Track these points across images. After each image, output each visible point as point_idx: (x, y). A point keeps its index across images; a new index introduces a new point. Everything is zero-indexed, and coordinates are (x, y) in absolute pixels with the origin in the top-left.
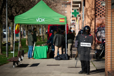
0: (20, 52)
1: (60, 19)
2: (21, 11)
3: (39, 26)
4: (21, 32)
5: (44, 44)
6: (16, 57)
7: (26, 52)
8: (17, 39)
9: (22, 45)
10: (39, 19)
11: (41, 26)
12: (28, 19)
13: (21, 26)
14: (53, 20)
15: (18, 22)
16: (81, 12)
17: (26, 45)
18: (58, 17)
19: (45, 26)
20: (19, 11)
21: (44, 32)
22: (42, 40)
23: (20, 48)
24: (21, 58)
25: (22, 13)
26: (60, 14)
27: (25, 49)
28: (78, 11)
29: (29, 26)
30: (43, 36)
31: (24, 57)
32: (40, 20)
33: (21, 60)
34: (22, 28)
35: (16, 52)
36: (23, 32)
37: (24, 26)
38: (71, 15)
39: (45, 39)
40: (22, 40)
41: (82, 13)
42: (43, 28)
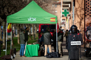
0: (12, 50)
1: (51, 18)
2: (13, 11)
3: (30, 25)
4: (13, 31)
5: (36, 43)
6: (9, 55)
7: (18, 51)
8: (9, 38)
9: (14, 44)
10: (30, 19)
11: (32, 25)
12: (20, 19)
13: (13, 25)
14: (44, 19)
15: (10, 21)
16: (71, 11)
17: (18, 43)
18: (49, 16)
19: (36, 25)
20: (11, 11)
21: (35, 31)
22: (33, 38)
23: (12, 46)
24: (13, 56)
25: (14, 13)
26: (51, 13)
27: (17, 47)
28: (68, 11)
29: (21, 25)
30: (34, 35)
31: (16, 55)
32: (32, 19)
33: (14, 58)
34: (13, 27)
35: (9, 50)
36: (15, 31)
37: (16, 25)
38: (62, 14)
39: (36, 37)
40: (14, 39)
41: (72, 13)
42: (34, 27)
